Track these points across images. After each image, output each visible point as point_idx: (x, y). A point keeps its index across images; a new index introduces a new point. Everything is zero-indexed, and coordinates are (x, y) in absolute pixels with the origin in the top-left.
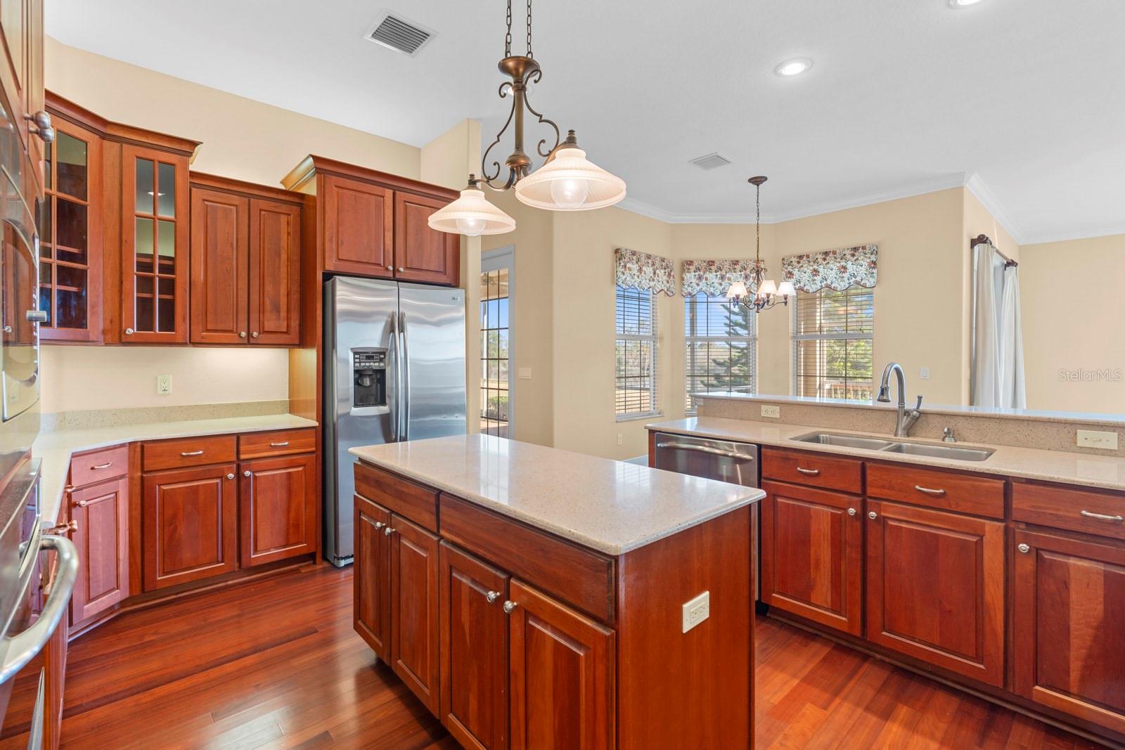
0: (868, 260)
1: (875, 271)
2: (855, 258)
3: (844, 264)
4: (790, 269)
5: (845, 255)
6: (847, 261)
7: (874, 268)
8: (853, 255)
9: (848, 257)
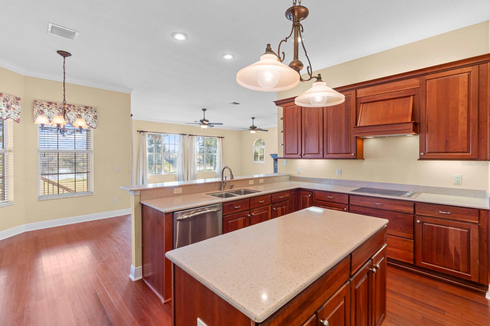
0: (93, 115)
1: (96, 120)
2: (86, 112)
3: (80, 114)
4: (41, 108)
5: (80, 109)
6: (81, 112)
7: (96, 119)
8: (85, 110)
9: (82, 110)
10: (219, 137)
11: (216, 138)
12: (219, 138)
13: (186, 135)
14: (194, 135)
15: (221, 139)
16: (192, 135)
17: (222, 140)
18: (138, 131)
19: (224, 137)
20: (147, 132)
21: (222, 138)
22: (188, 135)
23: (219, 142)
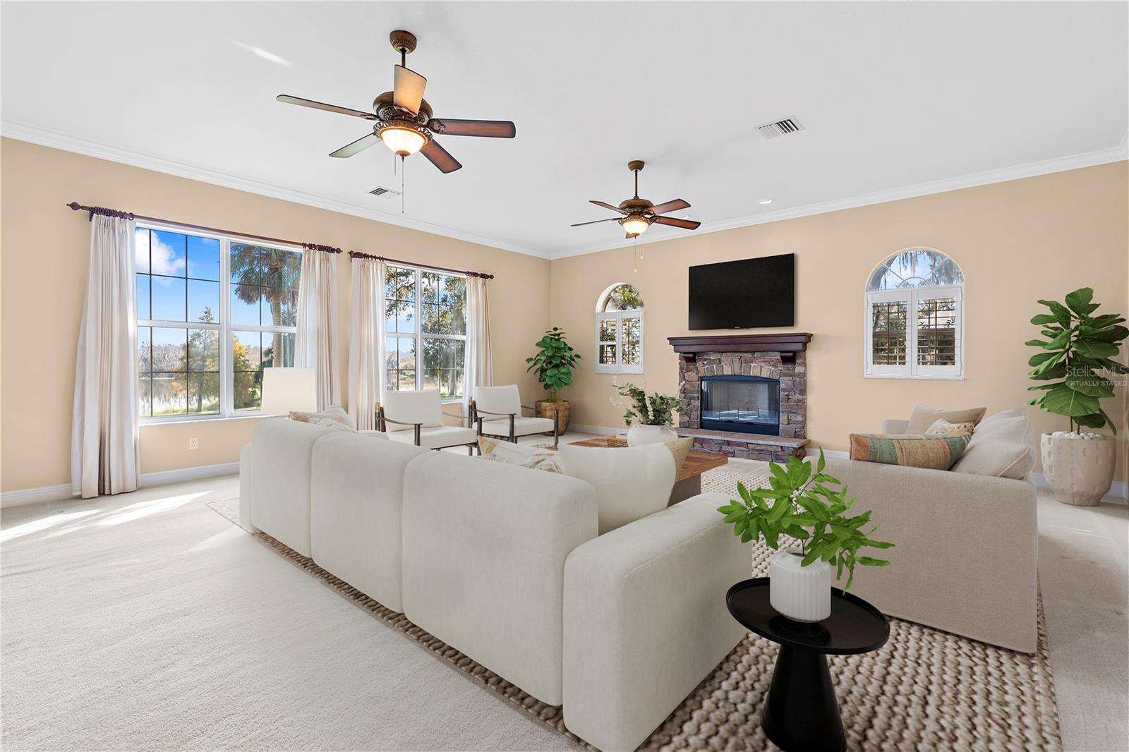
10: (475, 275)
11: (464, 276)
12: (473, 278)
13: (339, 251)
14: (375, 257)
15: (480, 280)
16: (366, 256)
17: (484, 284)
18: (74, 206)
19: (492, 277)
20: (132, 216)
21: (484, 276)
22: (345, 255)
23: (473, 290)
